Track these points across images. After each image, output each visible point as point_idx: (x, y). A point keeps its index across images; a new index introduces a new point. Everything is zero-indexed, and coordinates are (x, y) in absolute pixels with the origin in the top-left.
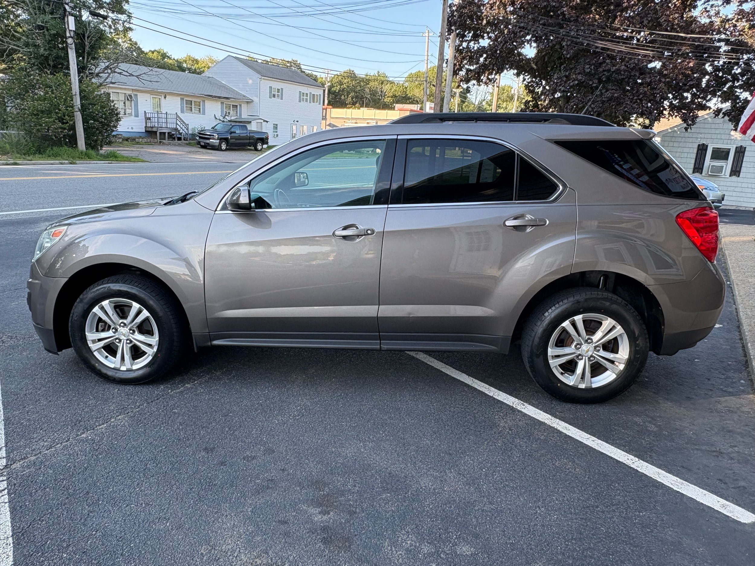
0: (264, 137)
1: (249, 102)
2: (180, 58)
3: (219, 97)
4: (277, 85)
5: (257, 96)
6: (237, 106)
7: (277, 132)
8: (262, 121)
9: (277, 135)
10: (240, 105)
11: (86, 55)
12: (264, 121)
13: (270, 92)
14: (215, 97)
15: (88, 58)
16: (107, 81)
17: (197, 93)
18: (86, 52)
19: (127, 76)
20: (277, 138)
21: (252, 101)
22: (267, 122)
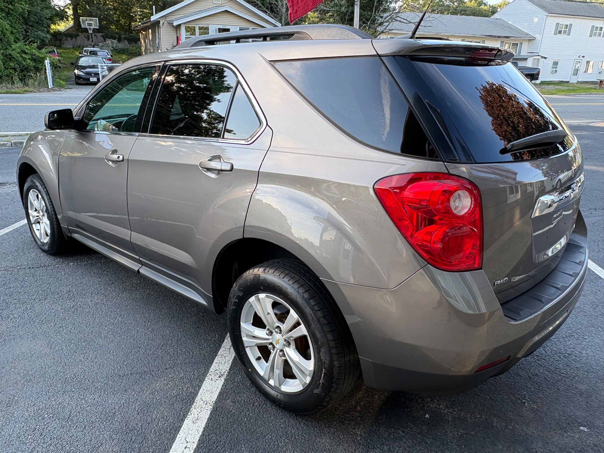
0: (535, 72)
1: (531, 40)
2: (496, 4)
3: (499, 37)
4: (565, 21)
5: (540, 34)
6: (517, 44)
7: (556, 68)
8: (540, 57)
9: (556, 71)
10: (521, 43)
11: (374, 8)
12: (542, 57)
13: (556, 29)
14: (495, 37)
15: (375, 12)
16: (387, 28)
17: (478, 34)
18: (374, 6)
19: (406, 23)
20: (556, 74)
21: (534, 39)
22: (545, 58)
